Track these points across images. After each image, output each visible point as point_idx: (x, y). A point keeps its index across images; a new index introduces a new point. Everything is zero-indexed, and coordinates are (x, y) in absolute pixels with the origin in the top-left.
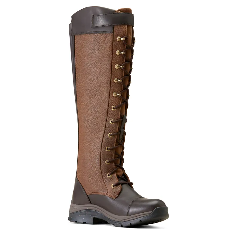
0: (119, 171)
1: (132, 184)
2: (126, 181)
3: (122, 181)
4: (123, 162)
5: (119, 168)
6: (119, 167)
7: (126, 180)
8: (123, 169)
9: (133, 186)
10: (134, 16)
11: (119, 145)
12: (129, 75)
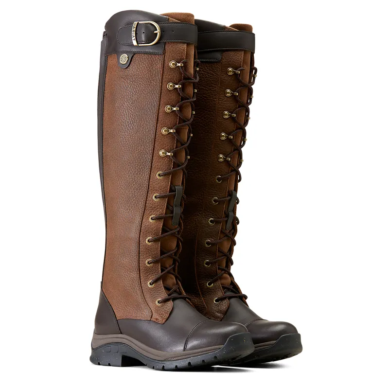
0: (226, 278)
1: (246, 297)
2: (236, 293)
3: (229, 294)
4: (232, 264)
5: (225, 273)
6: (225, 271)
7: (236, 291)
8: (231, 275)
9: (247, 301)
10: (256, 36)
11: (226, 238)
12: (242, 129)
